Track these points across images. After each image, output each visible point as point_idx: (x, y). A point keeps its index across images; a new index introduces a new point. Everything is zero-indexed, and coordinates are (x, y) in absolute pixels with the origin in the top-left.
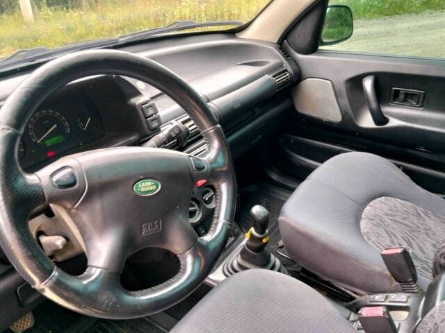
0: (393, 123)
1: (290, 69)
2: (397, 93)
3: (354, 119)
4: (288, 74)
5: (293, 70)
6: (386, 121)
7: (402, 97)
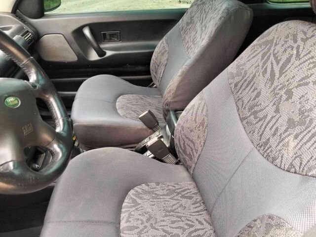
0: (109, 53)
1: (30, 30)
2: (104, 34)
3: (85, 57)
4: (30, 34)
5: (33, 31)
6: (105, 53)
7: (108, 37)
